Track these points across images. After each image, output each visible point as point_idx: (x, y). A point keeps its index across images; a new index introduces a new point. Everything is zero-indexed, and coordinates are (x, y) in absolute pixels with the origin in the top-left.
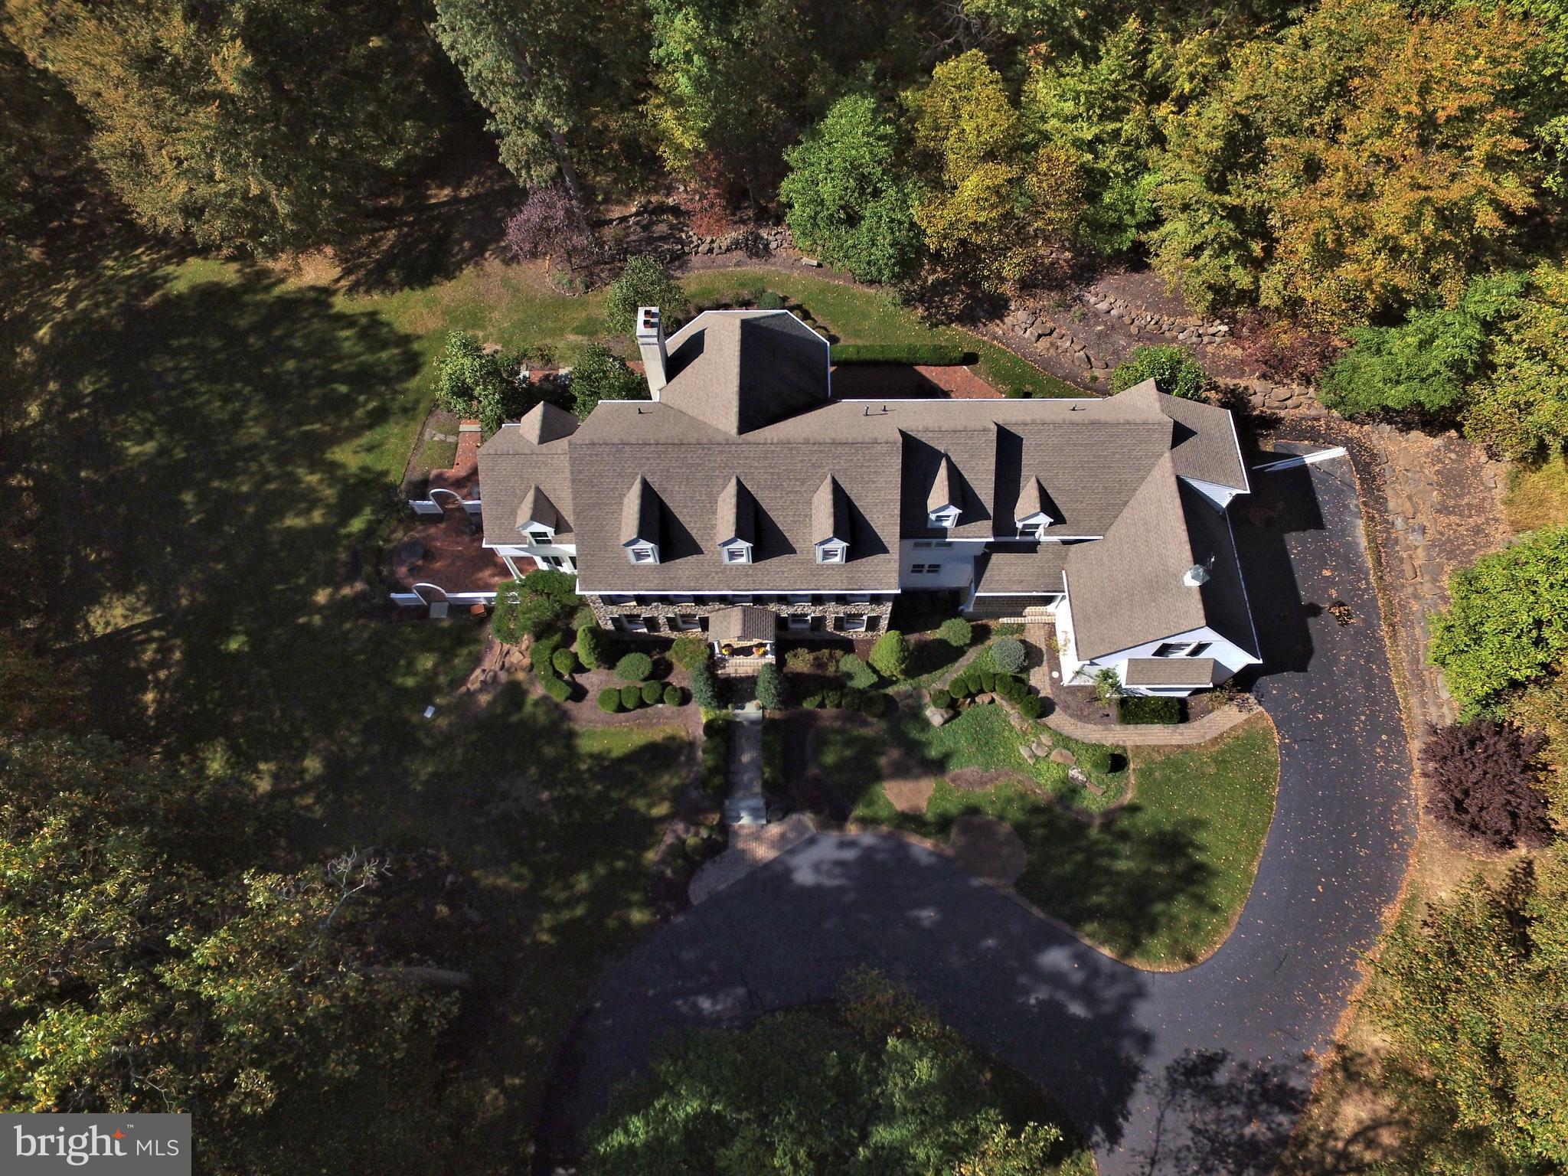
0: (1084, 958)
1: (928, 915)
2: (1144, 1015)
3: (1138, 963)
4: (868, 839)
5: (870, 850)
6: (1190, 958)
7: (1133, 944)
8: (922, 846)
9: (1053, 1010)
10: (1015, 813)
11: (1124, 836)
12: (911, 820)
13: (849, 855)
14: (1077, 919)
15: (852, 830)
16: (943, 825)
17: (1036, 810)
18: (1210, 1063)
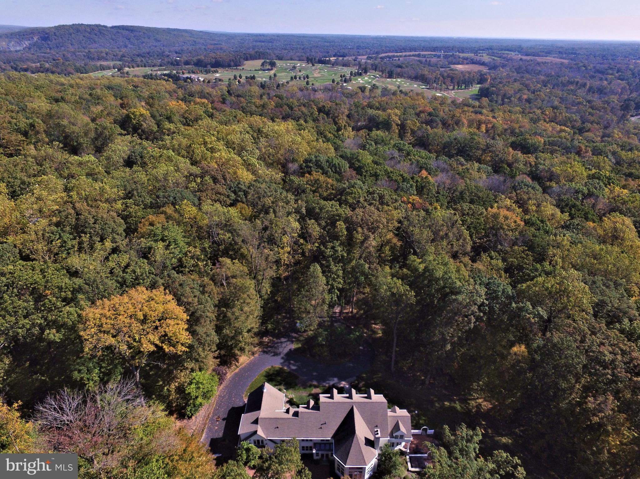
0: (289, 367)
1: (315, 374)
2: (282, 361)
3: (281, 366)
4: (324, 384)
5: (324, 382)
6: (272, 367)
7: (281, 369)
8: (315, 383)
9: (296, 362)
10: (297, 388)
11: (278, 382)
12: (316, 387)
13: (328, 382)
14: (289, 373)
15: (327, 385)
16: (310, 386)
17: (293, 388)
18: (274, 355)
